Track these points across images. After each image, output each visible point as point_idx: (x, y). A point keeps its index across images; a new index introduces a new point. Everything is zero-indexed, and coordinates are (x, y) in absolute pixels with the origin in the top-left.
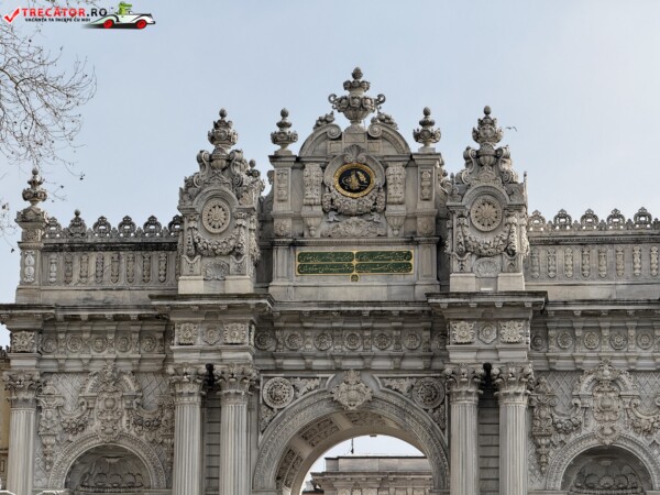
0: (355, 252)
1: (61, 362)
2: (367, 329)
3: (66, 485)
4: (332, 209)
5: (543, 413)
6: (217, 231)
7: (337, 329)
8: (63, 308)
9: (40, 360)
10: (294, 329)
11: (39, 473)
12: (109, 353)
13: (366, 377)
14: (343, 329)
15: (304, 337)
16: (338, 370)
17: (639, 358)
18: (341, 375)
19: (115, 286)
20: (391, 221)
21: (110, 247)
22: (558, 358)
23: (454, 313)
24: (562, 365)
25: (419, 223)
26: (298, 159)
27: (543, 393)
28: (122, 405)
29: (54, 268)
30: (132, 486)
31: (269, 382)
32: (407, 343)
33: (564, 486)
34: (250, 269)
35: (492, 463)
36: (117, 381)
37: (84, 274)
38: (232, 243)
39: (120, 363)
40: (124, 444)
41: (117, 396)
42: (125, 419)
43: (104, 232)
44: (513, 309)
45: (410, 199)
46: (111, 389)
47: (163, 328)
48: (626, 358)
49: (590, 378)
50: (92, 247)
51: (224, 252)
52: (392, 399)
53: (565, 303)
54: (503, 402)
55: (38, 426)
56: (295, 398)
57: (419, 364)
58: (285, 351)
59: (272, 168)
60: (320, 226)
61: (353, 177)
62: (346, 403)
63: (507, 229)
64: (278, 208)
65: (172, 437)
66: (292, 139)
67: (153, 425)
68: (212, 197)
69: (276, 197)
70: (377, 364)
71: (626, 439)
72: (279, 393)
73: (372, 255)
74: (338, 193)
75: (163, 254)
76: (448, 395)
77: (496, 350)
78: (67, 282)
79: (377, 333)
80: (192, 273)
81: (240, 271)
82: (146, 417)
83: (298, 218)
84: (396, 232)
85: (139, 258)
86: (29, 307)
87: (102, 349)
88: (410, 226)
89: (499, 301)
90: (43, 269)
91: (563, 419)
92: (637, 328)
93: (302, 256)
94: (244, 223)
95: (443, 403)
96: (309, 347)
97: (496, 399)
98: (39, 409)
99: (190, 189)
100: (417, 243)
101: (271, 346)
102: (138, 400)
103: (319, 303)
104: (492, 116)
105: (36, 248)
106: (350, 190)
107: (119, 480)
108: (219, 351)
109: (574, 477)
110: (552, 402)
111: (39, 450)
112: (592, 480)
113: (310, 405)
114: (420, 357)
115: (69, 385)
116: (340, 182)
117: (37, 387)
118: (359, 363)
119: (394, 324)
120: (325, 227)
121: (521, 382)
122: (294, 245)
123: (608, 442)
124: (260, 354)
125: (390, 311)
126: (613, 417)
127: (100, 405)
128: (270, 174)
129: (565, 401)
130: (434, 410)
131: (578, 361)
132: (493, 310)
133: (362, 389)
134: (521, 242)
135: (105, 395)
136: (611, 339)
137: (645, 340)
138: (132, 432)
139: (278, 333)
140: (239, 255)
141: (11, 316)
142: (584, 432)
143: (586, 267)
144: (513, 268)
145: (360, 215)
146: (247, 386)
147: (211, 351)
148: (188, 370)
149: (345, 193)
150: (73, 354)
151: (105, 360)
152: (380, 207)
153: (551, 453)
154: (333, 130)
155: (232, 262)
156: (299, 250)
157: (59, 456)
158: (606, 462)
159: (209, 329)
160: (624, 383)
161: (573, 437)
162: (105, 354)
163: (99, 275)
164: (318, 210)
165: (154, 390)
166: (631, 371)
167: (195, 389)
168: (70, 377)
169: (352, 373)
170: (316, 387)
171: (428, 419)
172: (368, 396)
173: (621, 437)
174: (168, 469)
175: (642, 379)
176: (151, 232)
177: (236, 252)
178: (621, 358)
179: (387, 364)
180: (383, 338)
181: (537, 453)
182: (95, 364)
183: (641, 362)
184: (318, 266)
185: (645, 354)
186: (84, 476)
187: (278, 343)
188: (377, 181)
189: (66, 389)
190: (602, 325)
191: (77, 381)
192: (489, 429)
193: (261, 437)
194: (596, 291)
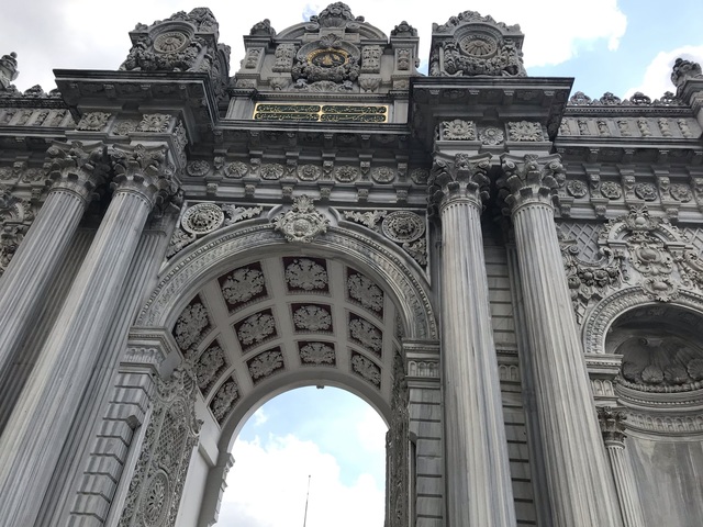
0: (321, 106)
2: (329, 159)
4: (302, 77)
6: (167, 52)
7: (292, 160)
13: (322, 209)
15: (250, 166)
16: (287, 200)
17: (680, 208)
18: (289, 206)
20: (364, 82)
22: (571, 203)
24: (578, 213)
25: (396, 83)
26: (273, 42)
31: (194, 208)
32: (377, 177)
44: (524, 107)
48: (662, 207)
49: (618, 226)
52: (353, 232)
53: (579, 139)
54: (523, 205)
56: (224, 225)
58: (223, 178)
59: (245, 45)
60: (286, 88)
61: (327, 57)
70: (337, 196)
71: (690, 297)
73: (339, 108)
74: (309, 65)
83: (265, 84)
84: (369, 91)
91: (592, 268)
93: (262, 107)
94: (199, 45)
95: (424, 236)
96: (252, 174)
100: (393, 99)
101: (206, 173)
102: (20, 227)
103: (272, 123)
106: (322, 66)
110: (573, 249)
113: (243, 234)
114: (393, 190)
116: (313, 60)
118: (315, 194)
120: (292, 88)
121: (546, 181)
122: (255, 97)
124: (189, 180)
125: (359, 136)
130: (411, 244)
131: (600, 207)
132: (498, 108)
133: (315, 219)
136: (636, 189)
137: (682, 190)
139: (217, 159)
145: (332, 80)
152: (353, 72)
154: (311, 25)
156: (259, 103)
161: (609, 291)
164: (289, 75)
169: (304, 200)
170: (255, 216)
171: (401, 255)
172: (322, 227)
173: (681, 294)
178: (656, 208)
179: (352, 197)
180: (347, 173)
183: (684, 213)
184: (278, 115)
187: (215, 171)
190: (623, 172)
193: (165, 264)
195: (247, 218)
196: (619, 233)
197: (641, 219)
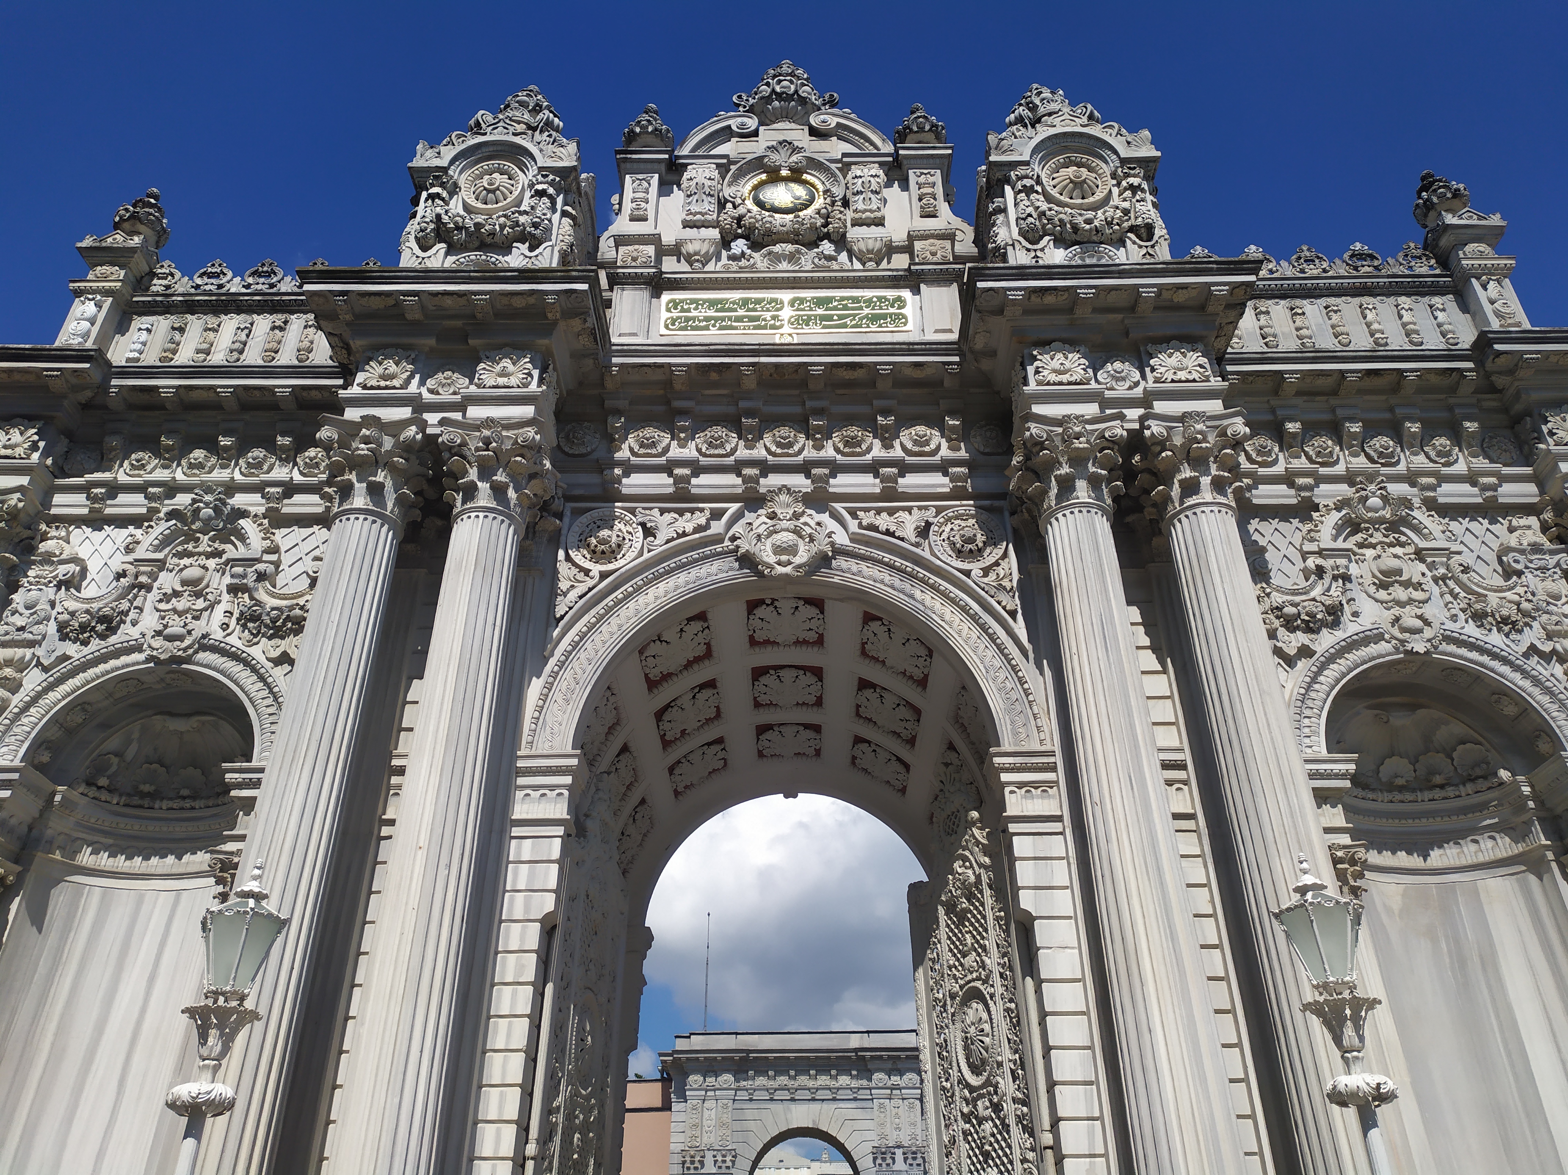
0: (785, 297)
1: (98, 491)
2: (819, 412)
4: (739, 235)
6: (490, 207)
7: (750, 414)
8: (124, 371)
9: (48, 489)
10: (650, 417)
12: (218, 475)
13: (818, 508)
14: (763, 418)
15: (674, 430)
16: (752, 495)
17: (1438, 477)
18: (756, 505)
20: (860, 246)
24: (1264, 493)
25: (920, 248)
26: (674, 163)
28: (219, 583)
29: (142, 337)
31: (586, 520)
32: (910, 442)
38: (522, 219)
39: (237, 497)
40: (206, 664)
41: (212, 563)
42: (219, 610)
44: (1173, 316)
45: (897, 221)
46: (204, 546)
48: (1409, 478)
49: (1335, 517)
50: (231, 303)
51: (502, 237)
52: (878, 551)
53: (1263, 357)
56: (647, 549)
57: (938, 482)
60: (715, 259)
61: (782, 190)
64: (629, 229)
67: (287, 620)
68: (486, 158)
70: (843, 483)
71: (1462, 641)
72: (607, 536)
73: (823, 301)
74: (751, 208)
78: (163, 362)
79: (840, 425)
82: (273, 602)
83: (669, 251)
87: (201, 465)
88: (899, 261)
91: (1296, 599)
93: (674, 304)
95: (1005, 557)
96: (684, 449)
100: (919, 278)
101: (595, 448)
102: (261, 567)
103: (710, 349)
105: (105, 293)
106: (774, 210)
108: (460, 404)
113: (682, 565)
114: (942, 466)
115: (103, 544)
116: (755, 198)
118: (800, 482)
119: (879, 405)
120: (724, 260)
122: (658, 284)
123: (1418, 649)
124: (568, 462)
125: (871, 369)
126: (1418, 595)
127: (167, 581)
129: (1286, 566)
130: (986, 571)
131: (1305, 482)
132: (1128, 320)
133: (808, 530)
135: (185, 561)
136: (1363, 444)
138: (233, 640)
139: (613, 423)
142: (1353, 627)
145: (798, 241)
149: (765, 213)
150: (133, 480)
152: (836, 230)
154: (743, 122)
161: (1328, 638)
163: (236, 348)
164: (710, 233)
168: (111, 529)
169: (784, 500)
170: (699, 529)
171: (970, 591)
172: (823, 544)
173: (1448, 639)
179: (867, 483)
180: (854, 430)
183: (1446, 487)
184: (707, 319)
185: (1448, 470)
187: (613, 442)
188: (829, 194)
189: (96, 552)
190: (1341, 413)
193: (554, 632)
195: (684, 534)
196: (1338, 529)
197: (1374, 501)
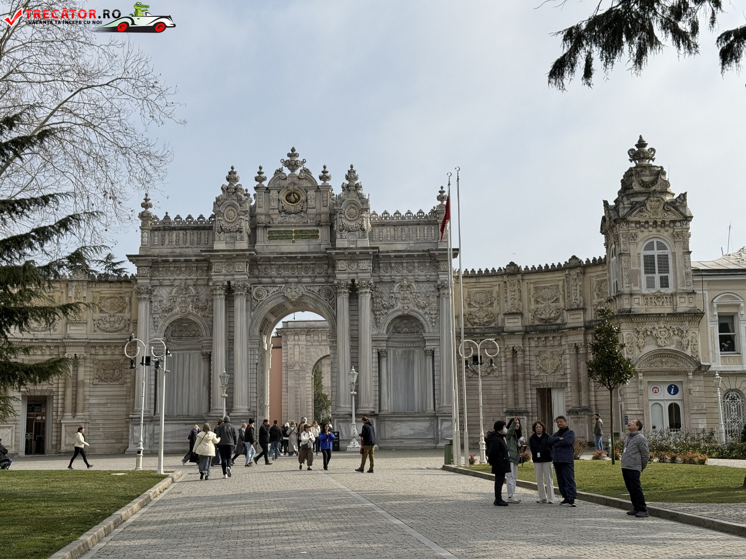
0: (293, 230)
1: (161, 281)
2: (299, 264)
3: (164, 336)
4: (283, 211)
5: (378, 301)
6: (231, 221)
7: (286, 264)
8: (161, 256)
9: (151, 280)
10: (267, 265)
11: (152, 331)
12: (183, 276)
13: (299, 286)
14: (289, 264)
15: (271, 268)
16: (287, 283)
17: (419, 275)
18: (288, 285)
19: (184, 246)
20: (309, 216)
21: (181, 229)
22: (384, 276)
23: (338, 257)
24: (386, 279)
25: (322, 217)
26: (267, 189)
27: (377, 291)
28: (189, 300)
29: (156, 238)
30: (194, 336)
31: (256, 289)
32: (317, 270)
33: (387, 332)
34: (246, 238)
35: (355, 323)
36: (187, 289)
37: (170, 241)
38: (238, 226)
39: (188, 281)
40: (190, 317)
41: (187, 296)
42: (191, 306)
43: (179, 222)
44: (364, 255)
45: (318, 206)
46: (184, 293)
47: (207, 265)
48: (414, 276)
49: (398, 285)
50: (174, 229)
51: (234, 231)
52: (311, 295)
53: (387, 252)
54: (360, 296)
55: (151, 310)
56: (268, 295)
57: (323, 280)
58: (263, 275)
59: (255, 192)
60: (278, 219)
61: (292, 196)
62: (290, 297)
63: (361, 219)
64: (258, 210)
65: (212, 314)
66: (264, 179)
67: (203, 309)
68: (228, 206)
69: (257, 206)
70: (304, 280)
71: (414, 311)
72: (260, 293)
73: (301, 231)
74: (286, 204)
75: (206, 232)
76: (336, 293)
77: (357, 273)
78: (163, 245)
79: (304, 266)
80: (220, 240)
81: (242, 239)
82: (200, 305)
83: (268, 215)
84: (312, 221)
85: (195, 234)
86: (145, 256)
87: (179, 275)
88: (318, 218)
89: (358, 252)
90: (151, 239)
91: (386, 303)
92: (419, 262)
93: (270, 232)
94: (243, 217)
95: (334, 297)
96: (273, 273)
97: (357, 294)
98: (151, 302)
99: (218, 202)
100: (322, 226)
101: (256, 272)
102: (196, 297)
103: (278, 253)
104: (354, 169)
105: (148, 229)
106: (291, 202)
107: (188, 333)
108: (233, 275)
109: (391, 328)
110: (382, 296)
111: (152, 320)
112: (399, 329)
113: (274, 299)
114: (323, 277)
115: (165, 291)
116: (286, 198)
117: (150, 292)
118: (296, 280)
119: (311, 262)
120: (280, 219)
121: (368, 287)
122: (266, 227)
123: (406, 313)
124: (251, 276)
125: (310, 256)
126: (408, 302)
127: (179, 300)
128: (255, 195)
129: (387, 295)
130: (330, 300)
131: (393, 277)
132: (355, 255)
133: (297, 291)
134: (367, 225)
135: (181, 296)
136: (407, 267)
137: (422, 267)
138: (194, 312)
139: (259, 267)
140: (241, 232)
141: (137, 260)
142: (395, 309)
143: (396, 236)
144: (364, 237)
145: (296, 214)
146: (246, 291)
147: (229, 275)
148: (219, 284)
149: (289, 203)
150: (167, 278)
151: (181, 279)
152: (304, 210)
153: (381, 318)
154: (283, 175)
155: (238, 235)
156: (268, 230)
157: (161, 323)
158: (406, 321)
159: (228, 265)
160: (413, 287)
161: (391, 311)
162: (181, 277)
163: (177, 242)
164: (277, 211)
165: (203, 293)
166: (416, 281)
167: (223, 292)
168: (165, 288)
169: (293, 284)
170: (277, 291)
171: (327, 304)
172: (300, 294)
173: (412, 310)
174: (211, 328)
175: (421, 285)
176: (201, 221)
177: (240, 231)
178: (411, 276)
179: (308, 280)
180: (307, 269)
181: (375, 318)
182: (176, 281)
183: (420, 277)
184: (277, 236)
185: (421, 274)
186: (173, 332)
187: (259, 271)
188: (303, 198)
189: (163, 293)
190: (403, 261)
191: (168, 289)
192: (354, 308)
193: (252, 313)
194: (400, 246)
195: (274, 292)
196: (398, 287)
197: (405, 282)
